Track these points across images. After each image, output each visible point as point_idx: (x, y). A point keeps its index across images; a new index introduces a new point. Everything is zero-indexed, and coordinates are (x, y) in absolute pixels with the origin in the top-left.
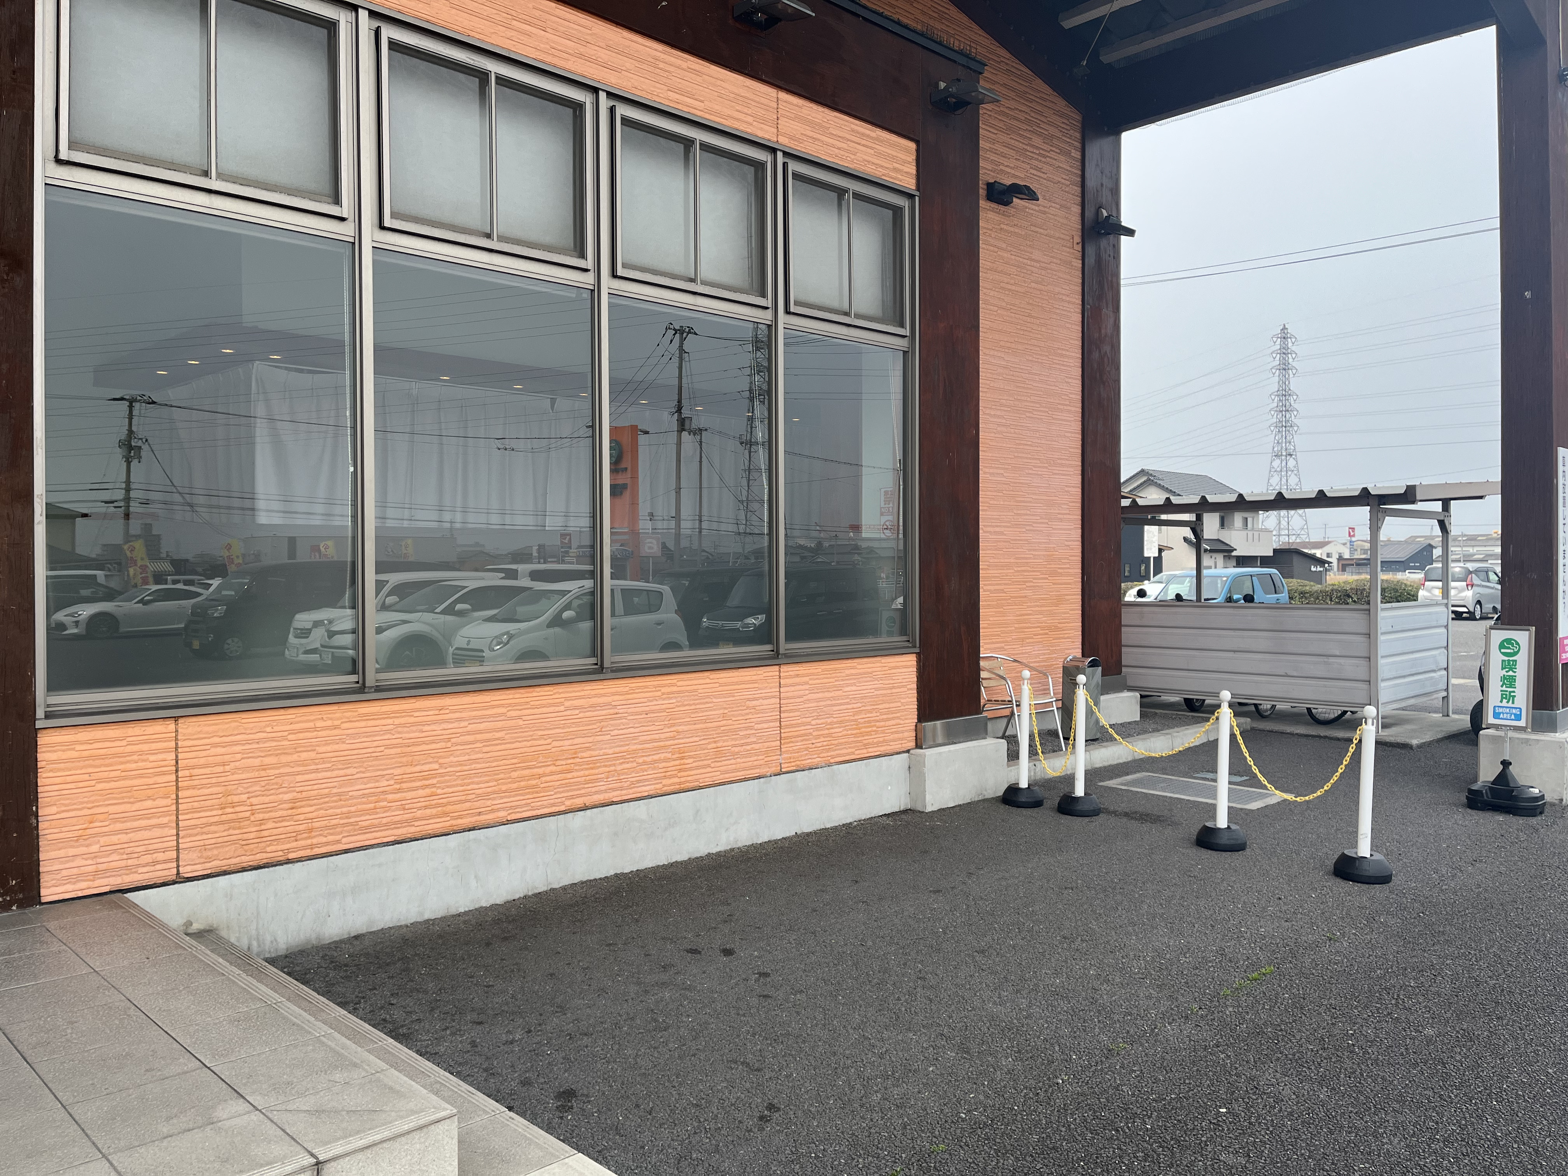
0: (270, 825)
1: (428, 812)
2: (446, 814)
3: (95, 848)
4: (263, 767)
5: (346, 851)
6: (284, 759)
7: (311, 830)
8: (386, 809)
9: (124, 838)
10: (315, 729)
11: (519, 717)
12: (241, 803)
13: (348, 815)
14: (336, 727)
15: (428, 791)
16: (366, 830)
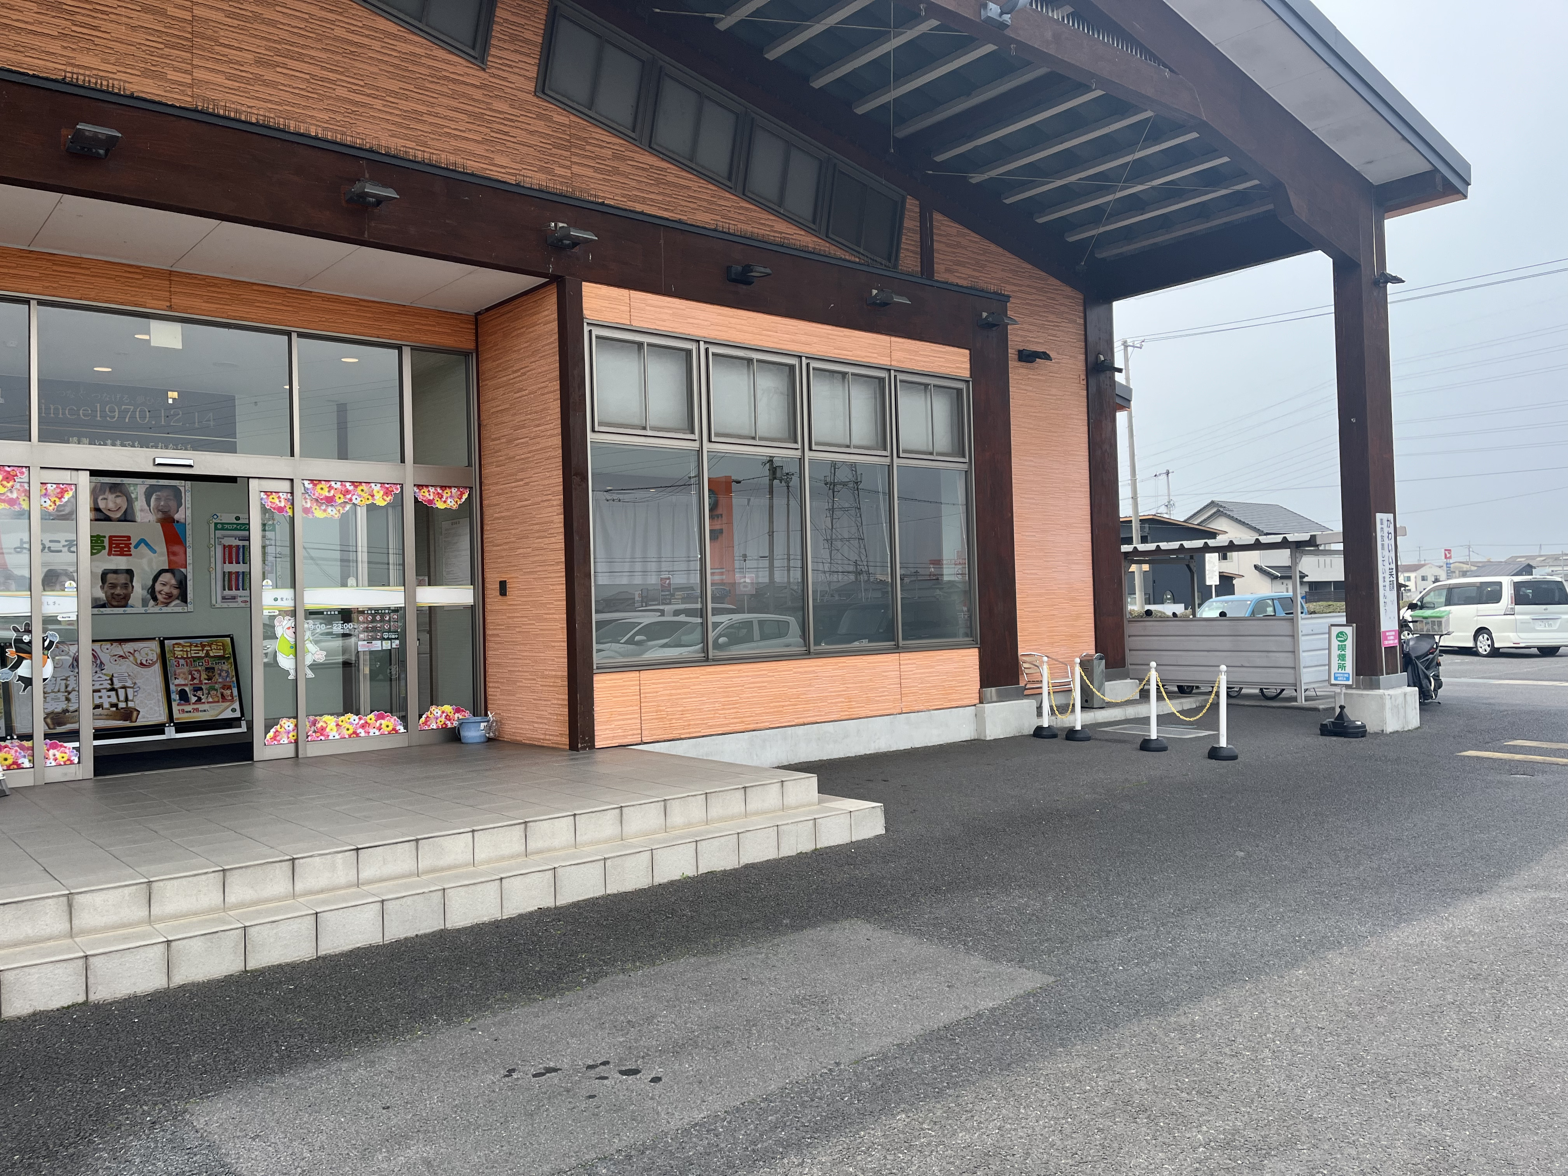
0: (674, 721)
1: (735, 720)
2: (743, 722)
3: (613, 726)
4: (671, 695)
5: (703, 736)
6: (679, 691)
7: (689, 725)
8: (719, 718)
9: (622, 722)
10: (690, 678)
12: (663, 711)
13: (703, 719)
14: (698, 678)
15: (735, 710)
16: (711, 727)
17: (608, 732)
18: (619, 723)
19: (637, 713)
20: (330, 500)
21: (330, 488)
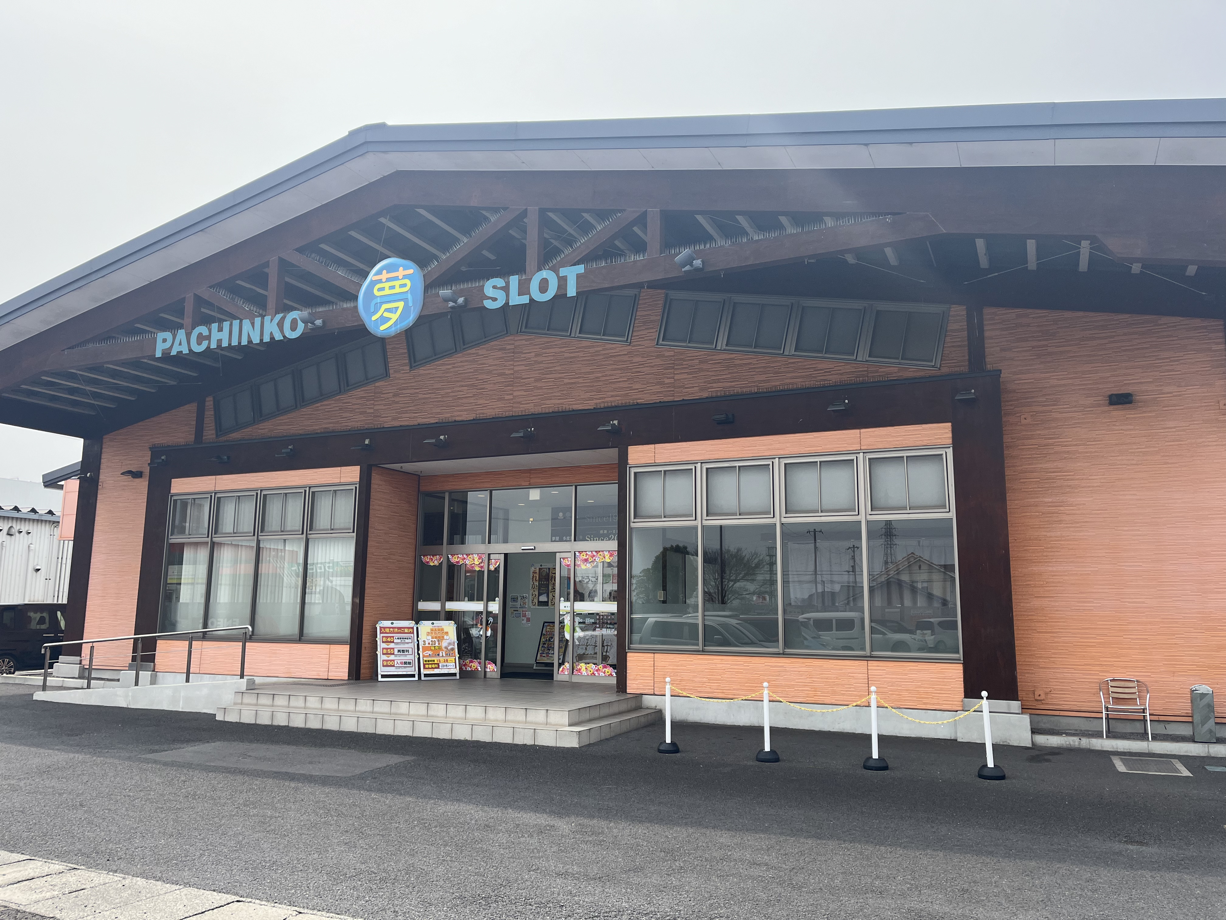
1: (717, 691)
2: (722, 692)
3: (637, 682)
4: (673, 669)
7: (685, 689)
8: (706, 687)
9: (644, 681)
10: (686, 661)
11: (748, 666)
13: (694, 687)
14: (692, 661)
15: (718, 685)
16: (699, 692)
17: (634, 685)
18: (641, 681)
19: (651, 677)
20: (586, 560)
21: (587, 554)
